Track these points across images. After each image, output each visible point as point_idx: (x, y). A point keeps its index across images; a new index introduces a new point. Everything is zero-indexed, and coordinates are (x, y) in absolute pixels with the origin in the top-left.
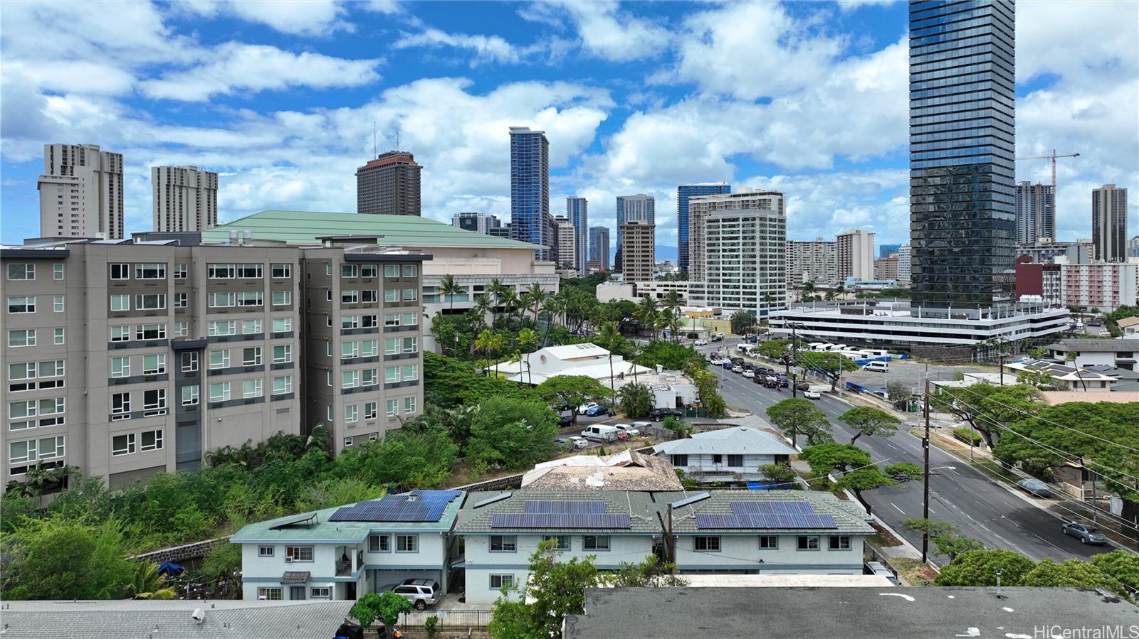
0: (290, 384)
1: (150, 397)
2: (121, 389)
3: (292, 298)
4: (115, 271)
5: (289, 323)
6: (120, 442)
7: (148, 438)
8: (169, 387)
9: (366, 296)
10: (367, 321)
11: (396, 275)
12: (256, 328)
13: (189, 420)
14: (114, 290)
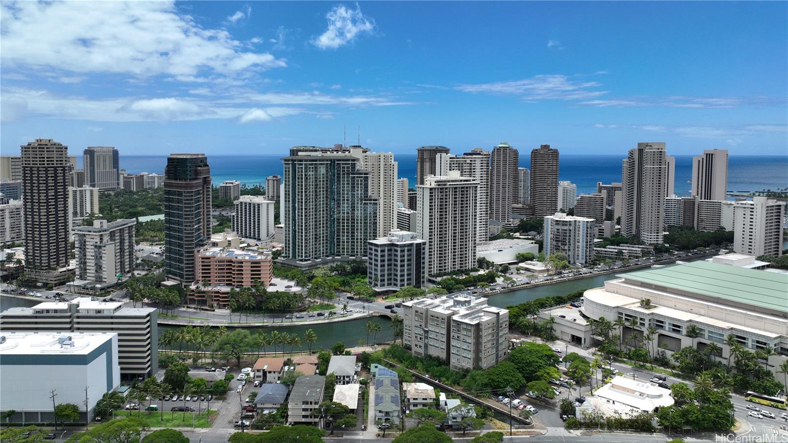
0: (444, 346)
1: (421, 338)
2: (417, 335)
3: (445, 326)
4: (416, 312)
5: (444, 332)
6: (416, 345)
7: (420, 347)
8: (423, 337)
9: (458, 331)
10: (458, 337)
11: (465, 327)
12: (438, 331)
13: (426, 346)
14: (416, 315)
